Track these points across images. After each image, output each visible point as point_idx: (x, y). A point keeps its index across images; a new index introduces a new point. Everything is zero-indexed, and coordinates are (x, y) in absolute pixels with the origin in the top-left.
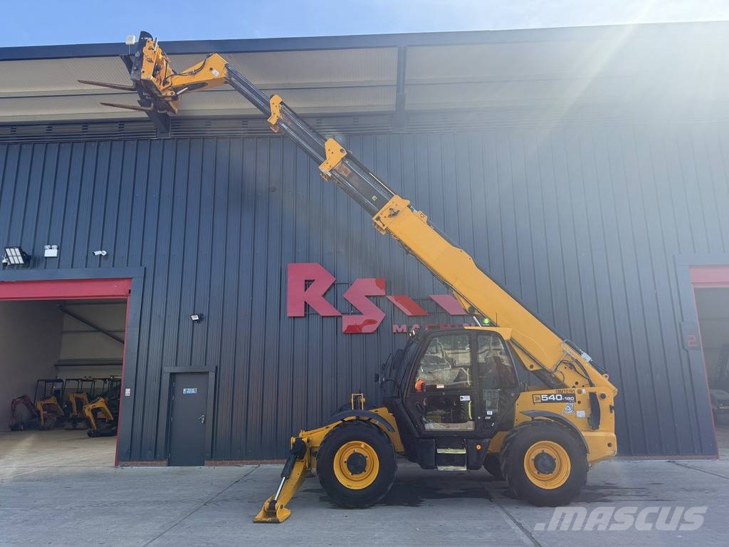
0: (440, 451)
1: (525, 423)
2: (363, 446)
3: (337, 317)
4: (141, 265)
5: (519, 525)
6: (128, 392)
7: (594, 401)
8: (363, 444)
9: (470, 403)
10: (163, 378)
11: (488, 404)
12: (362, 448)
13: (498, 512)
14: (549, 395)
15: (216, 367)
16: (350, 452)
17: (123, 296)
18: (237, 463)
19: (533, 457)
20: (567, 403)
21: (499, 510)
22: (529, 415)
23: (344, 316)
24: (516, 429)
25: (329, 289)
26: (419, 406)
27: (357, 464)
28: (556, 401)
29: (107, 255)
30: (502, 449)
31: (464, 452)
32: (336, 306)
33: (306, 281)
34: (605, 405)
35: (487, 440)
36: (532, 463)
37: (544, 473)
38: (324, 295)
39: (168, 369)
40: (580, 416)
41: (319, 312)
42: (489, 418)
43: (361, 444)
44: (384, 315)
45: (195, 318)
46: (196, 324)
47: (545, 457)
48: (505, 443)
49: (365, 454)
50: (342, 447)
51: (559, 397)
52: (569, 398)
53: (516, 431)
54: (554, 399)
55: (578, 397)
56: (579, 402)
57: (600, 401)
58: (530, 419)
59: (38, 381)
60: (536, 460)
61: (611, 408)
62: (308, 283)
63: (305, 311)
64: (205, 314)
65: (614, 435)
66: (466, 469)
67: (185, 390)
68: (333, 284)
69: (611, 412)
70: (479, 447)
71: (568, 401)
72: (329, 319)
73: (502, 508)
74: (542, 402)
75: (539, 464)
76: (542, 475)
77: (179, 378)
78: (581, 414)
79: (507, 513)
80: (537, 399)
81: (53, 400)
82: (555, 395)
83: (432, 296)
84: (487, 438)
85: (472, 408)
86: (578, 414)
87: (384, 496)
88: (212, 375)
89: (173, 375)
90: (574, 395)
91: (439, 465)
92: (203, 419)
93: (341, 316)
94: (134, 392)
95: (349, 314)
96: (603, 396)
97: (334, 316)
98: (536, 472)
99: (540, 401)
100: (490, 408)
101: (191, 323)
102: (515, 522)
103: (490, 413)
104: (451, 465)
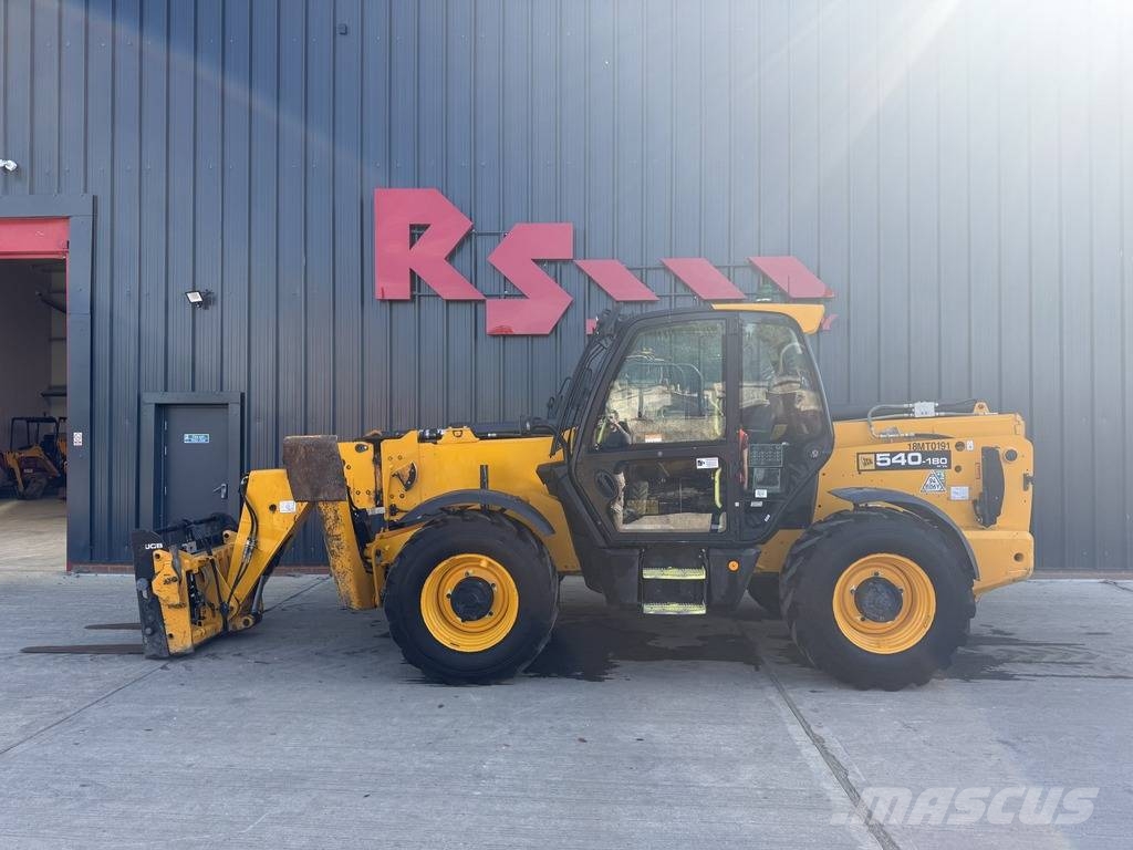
0: (648, 574)
1: (839, 515)
2: (484, 564)
3: (477, 302)
4: (86, 191)
5: (818, 742)
6: (78, 438)
7: (992, 463)
8: (485, 561)
9: (718, 473)
10: (143, 413)
11: (759, 474)
12: (483, 567)
13: (771, 704)
14: (893, 454)
15: (242, 395)
16: (458, 576)
17: (57, 253)
18: (290, 571)
19: (854, 588)
20: (932, 471)
21: (772, 695)
22: (848, 498)
23: (488, 301)
24: (820, 527)
25: (460, 245)
26: (604, 481)
27: (472, 602)
28: (907, 467)
29: (17, 169)
30: (785, 570)
31: (700, 575)
32: (474, 282)
33: (412, 227)
34: (1013, 474)
35: (753, 552)
36: (850, 600)
37: (875, 620)
38: (451, 257)
39: (152, 398)
40: (958, 497)
41: (438, 291)
42: (760, 504)
43: (480, 560)
44: (571, 299)
45: (195, 298)
46: (199, 310)
47: (880, 587)
48: (793, 557)
49: (490, 579)
50: (440, 566)
51: (914, 459)
52: (936, 461)
53: (816, 533)
54: (903, 462)
55: (956, 457)
56: (958, 469)
57: (1007, 468)
58: (850, 506)
59: (13, 420)
60: (858, 595)
61: (1027, 479)
62: (417, 231)
63: (412, 289)
64: (216, 291)
65: (1029, 537)
66: (704, 612)
67: (187, 437)
68: (468, 235)
69: (1026, 489)
70: (734, 566)
71: (933, 467)
72: (461, 307)
73: (781, 691)
74: (878, 468)
75: (866, 602)
76: (869, 624)
77: (176, 415)
78: (961, 493)
79: (791, 706)
80: (867, 462)
81: (36, 452)
82: (906, 453)
83: (668, 262)
84: (751, 546)
85: (722, 483)
86: (952, 494)
87: (530, 662)
88: (235, 410)
89: (161, 408)
90: (947, 454)
91: (648, 602)
92: (225, 490)
93: (483, 301)
94: (91, 438)
95: (499, 297)
96: (1012, 456)
97: (470, 301)
98: (859, 618)
99: (872, 466)
100: (762, 484)
101: (189, 310)
102: (809, 732)
103: (762, 493)
104: (673, 601)
